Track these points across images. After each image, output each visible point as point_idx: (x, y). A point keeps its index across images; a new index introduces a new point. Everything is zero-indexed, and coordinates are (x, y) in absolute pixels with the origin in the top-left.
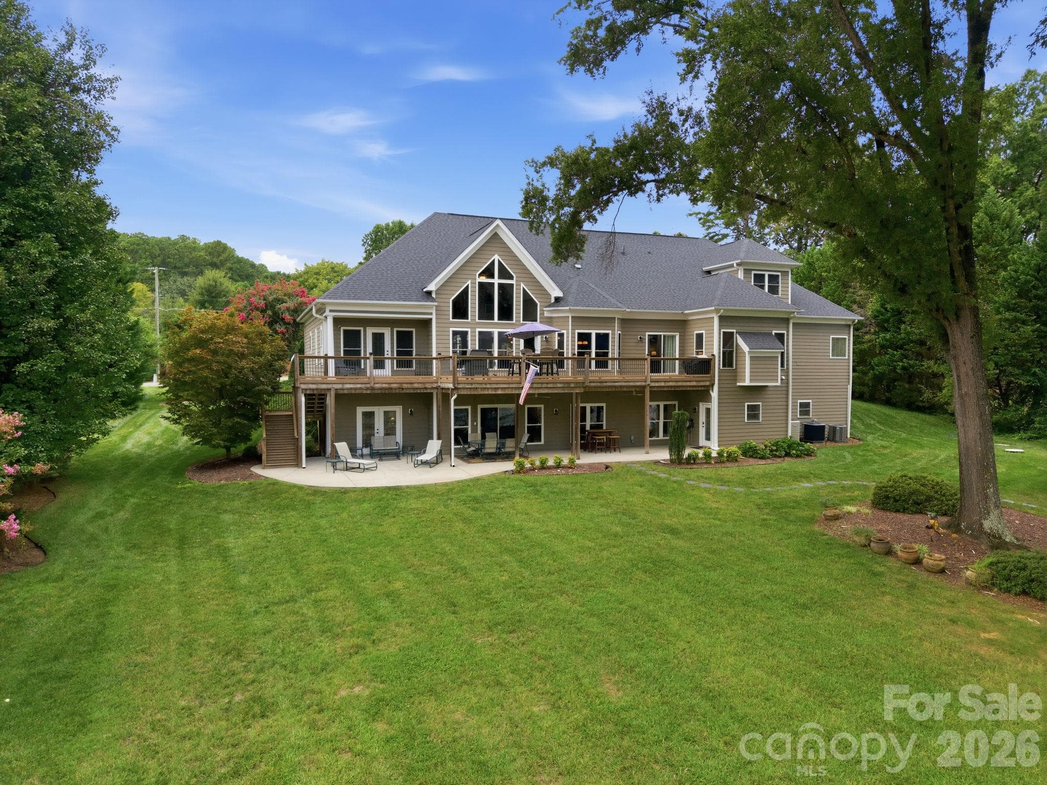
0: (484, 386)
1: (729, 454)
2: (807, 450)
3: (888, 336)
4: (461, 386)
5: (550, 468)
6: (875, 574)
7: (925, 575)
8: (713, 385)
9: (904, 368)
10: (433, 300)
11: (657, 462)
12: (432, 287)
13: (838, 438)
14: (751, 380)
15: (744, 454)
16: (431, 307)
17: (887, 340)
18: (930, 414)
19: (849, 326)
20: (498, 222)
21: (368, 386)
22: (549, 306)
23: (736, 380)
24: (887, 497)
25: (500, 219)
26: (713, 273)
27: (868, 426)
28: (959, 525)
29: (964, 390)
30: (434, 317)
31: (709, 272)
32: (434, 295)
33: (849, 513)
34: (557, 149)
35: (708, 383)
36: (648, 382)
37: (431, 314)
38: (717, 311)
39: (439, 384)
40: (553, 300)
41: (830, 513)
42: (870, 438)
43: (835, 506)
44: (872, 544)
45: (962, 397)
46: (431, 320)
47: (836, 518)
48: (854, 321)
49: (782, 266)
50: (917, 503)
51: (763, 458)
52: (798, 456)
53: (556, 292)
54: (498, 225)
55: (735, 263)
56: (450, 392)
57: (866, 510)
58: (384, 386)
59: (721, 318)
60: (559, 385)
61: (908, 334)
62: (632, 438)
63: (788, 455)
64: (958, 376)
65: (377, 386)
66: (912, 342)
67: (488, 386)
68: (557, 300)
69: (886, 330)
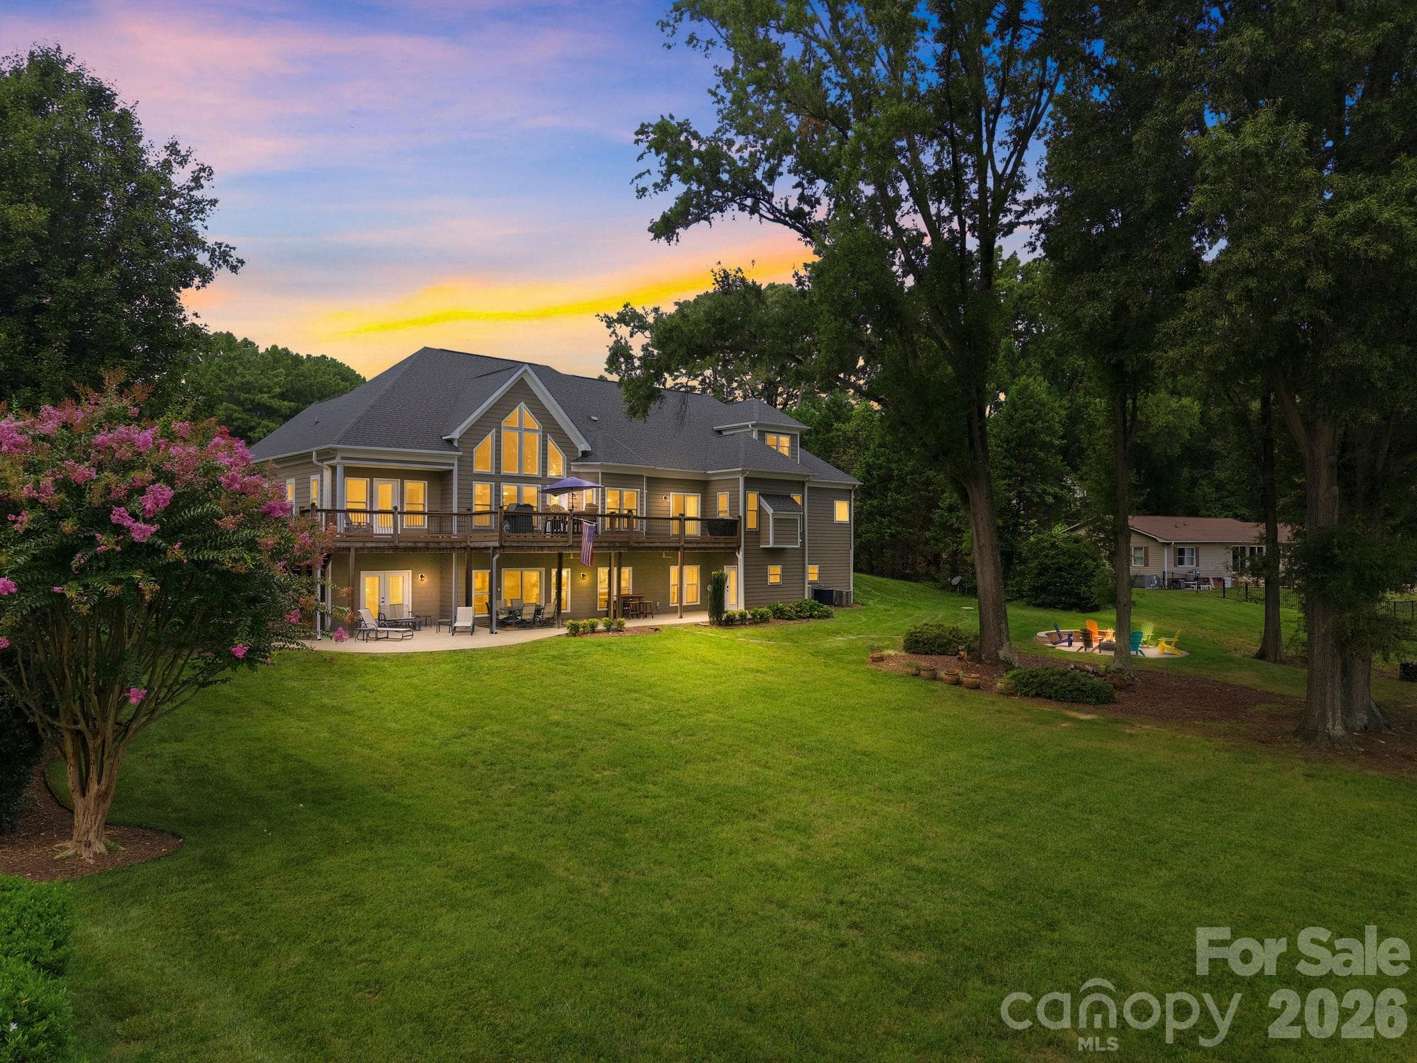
0: (530, 544)
1: (762, 616)
2: (826, 612)
3: (875, 503)
4: (507, 544)
5: (600, 632)
6: (933, 691)
7: (966, 691)
8: (738, 548)
9: (892, 535)
10: (456, 449)
11: (697, 625)
12: (456, 435)
13: (844, 602)
14: (775, 543)
15: (775, 613)
16: (452, 457)
17: (874, 507)
18: (916, 581)
19: (850, 491)
20: (526, 367)
21: (392, 545)
22: (577, 460)
23: (759, 542)
24: (917, 642)
25: (529, 364)
26: (724, 433)
27: (865, 592)
28: (980, 657)
29: (982, 542)
30: (455, 469)
31: (720, 432)
32: (456, 444)
33: (889, 656)
34: (626, 306)
35: (735, 545)
36: (682, 543)
37: (453, 465)
38: (743, 472)
39: (469, 543)
40: (580, 455)
41: (876, 655)
42: (871, 602)
43: (880, 649)
44: (922, 672)
45: (980, 548)
46: (451, 471)
47: (881, 659)
48: (854, 486)
49: (793, 429)
50: (940, 646)
51: (790, 619)
52: (819, 618)
53: (583, 446)
54: (526, 371)
55: (749, 424)
56: (490, 551)
57: (903, 653)
58: (409, 545)
59: (747, 480)
60: (605, 545)
61: (895, 500)
62: (658, 604)
63: (811, 616)
64: (977, 531)
65: (401, 544)
66: (899, 508)
67: (535, 545)
68: (585, 454)
69: (871, 496)
